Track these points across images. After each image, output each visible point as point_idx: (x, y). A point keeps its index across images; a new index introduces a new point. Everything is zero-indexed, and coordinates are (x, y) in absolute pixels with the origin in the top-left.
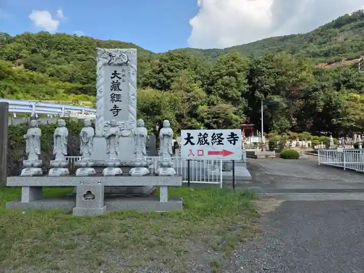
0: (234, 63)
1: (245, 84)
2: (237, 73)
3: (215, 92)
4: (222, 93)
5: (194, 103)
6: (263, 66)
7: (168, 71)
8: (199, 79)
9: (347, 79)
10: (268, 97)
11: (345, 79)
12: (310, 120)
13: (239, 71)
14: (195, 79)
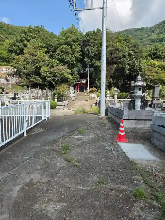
0: (71, 35)
1: (78, 52)
2: (72, 43)
3: (55, 57)
4: (60, 58)
5: (37, 65)
6: (91, 38)
7: (26, 41)
8: (45, 47)
9: (156, 52)
10: (93, 62)
11: (155, 51)
12: (121, 80)
13: (74, 42)
14: (42, 47)
